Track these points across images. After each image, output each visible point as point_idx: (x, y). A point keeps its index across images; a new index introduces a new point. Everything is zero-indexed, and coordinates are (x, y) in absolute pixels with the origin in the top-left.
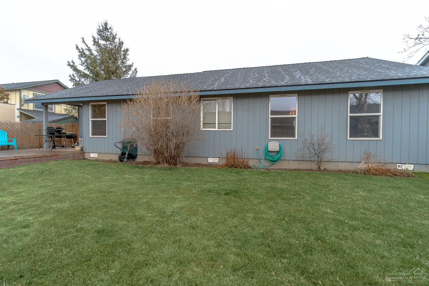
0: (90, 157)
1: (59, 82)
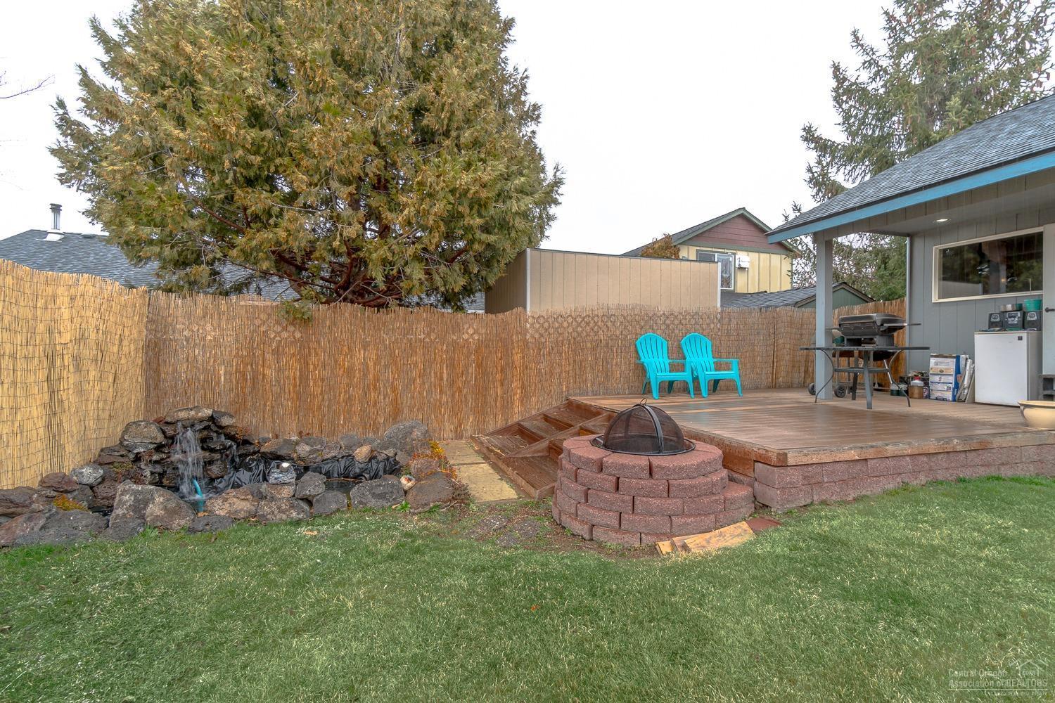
1: (746, 214)
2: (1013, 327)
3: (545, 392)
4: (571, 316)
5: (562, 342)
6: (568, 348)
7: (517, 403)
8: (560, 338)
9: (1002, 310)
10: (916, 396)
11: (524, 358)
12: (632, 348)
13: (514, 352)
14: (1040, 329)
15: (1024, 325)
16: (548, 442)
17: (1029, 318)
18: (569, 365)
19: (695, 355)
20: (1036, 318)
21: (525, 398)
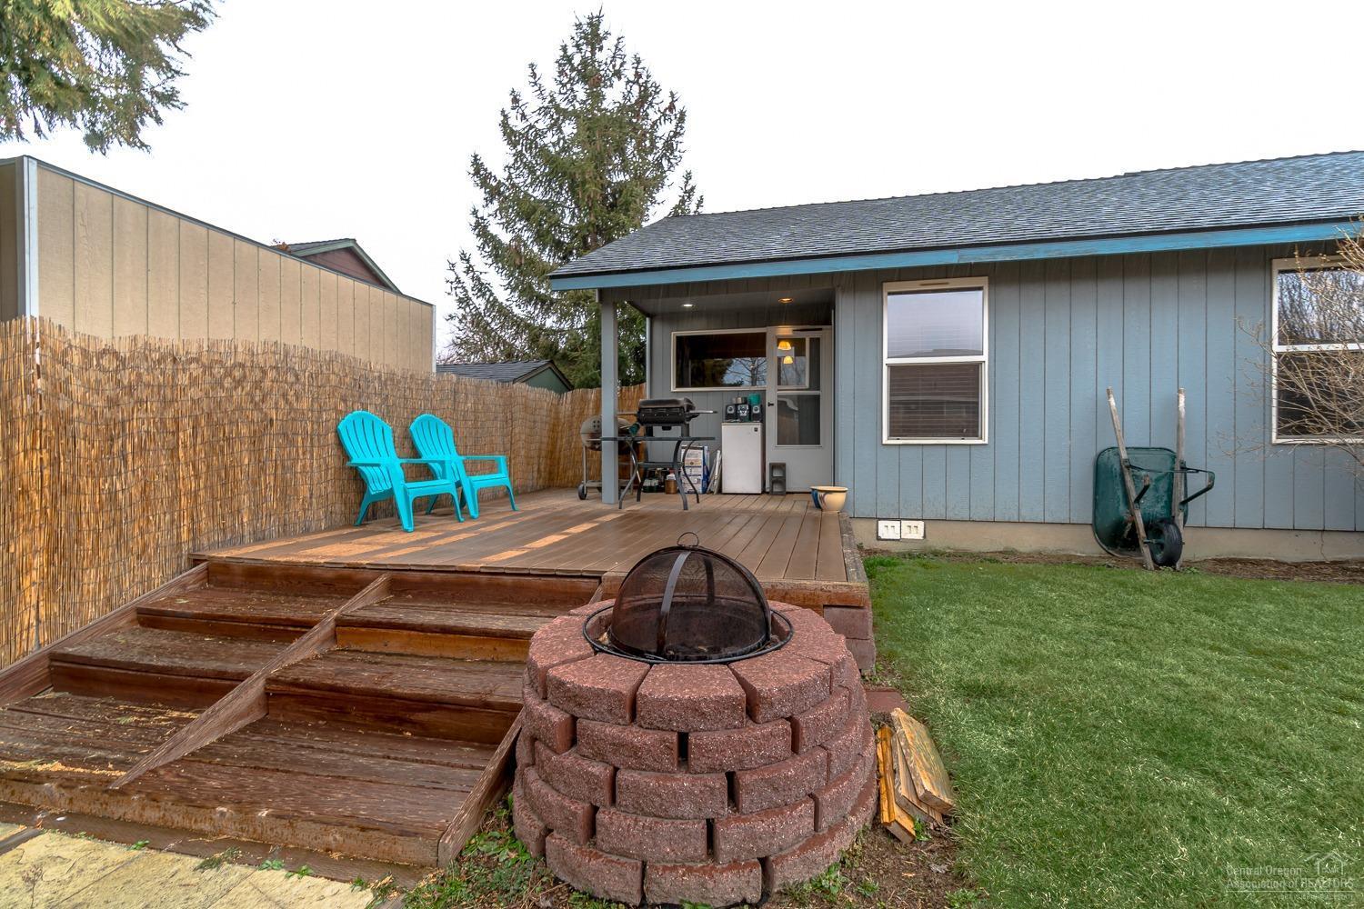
0: (879, 539)
1: (356, 247)
2: (743, 420)
3: (129, 551)
4: (197, 360)
5: (176, 421)
6: (194, 435)
7: (31, 596)
8: (169, 414)
9: (735, 402)
10: (672, 491)
11: (55, 463)
12: (331, 436)
13: (18, 447)
14: (763, 422)
15: (751, 417)
16: (261, 682)
17: (754, 412)
18: (197, 476)
19: (433, 450)
20: (758, 411)
21: (61, 578)
